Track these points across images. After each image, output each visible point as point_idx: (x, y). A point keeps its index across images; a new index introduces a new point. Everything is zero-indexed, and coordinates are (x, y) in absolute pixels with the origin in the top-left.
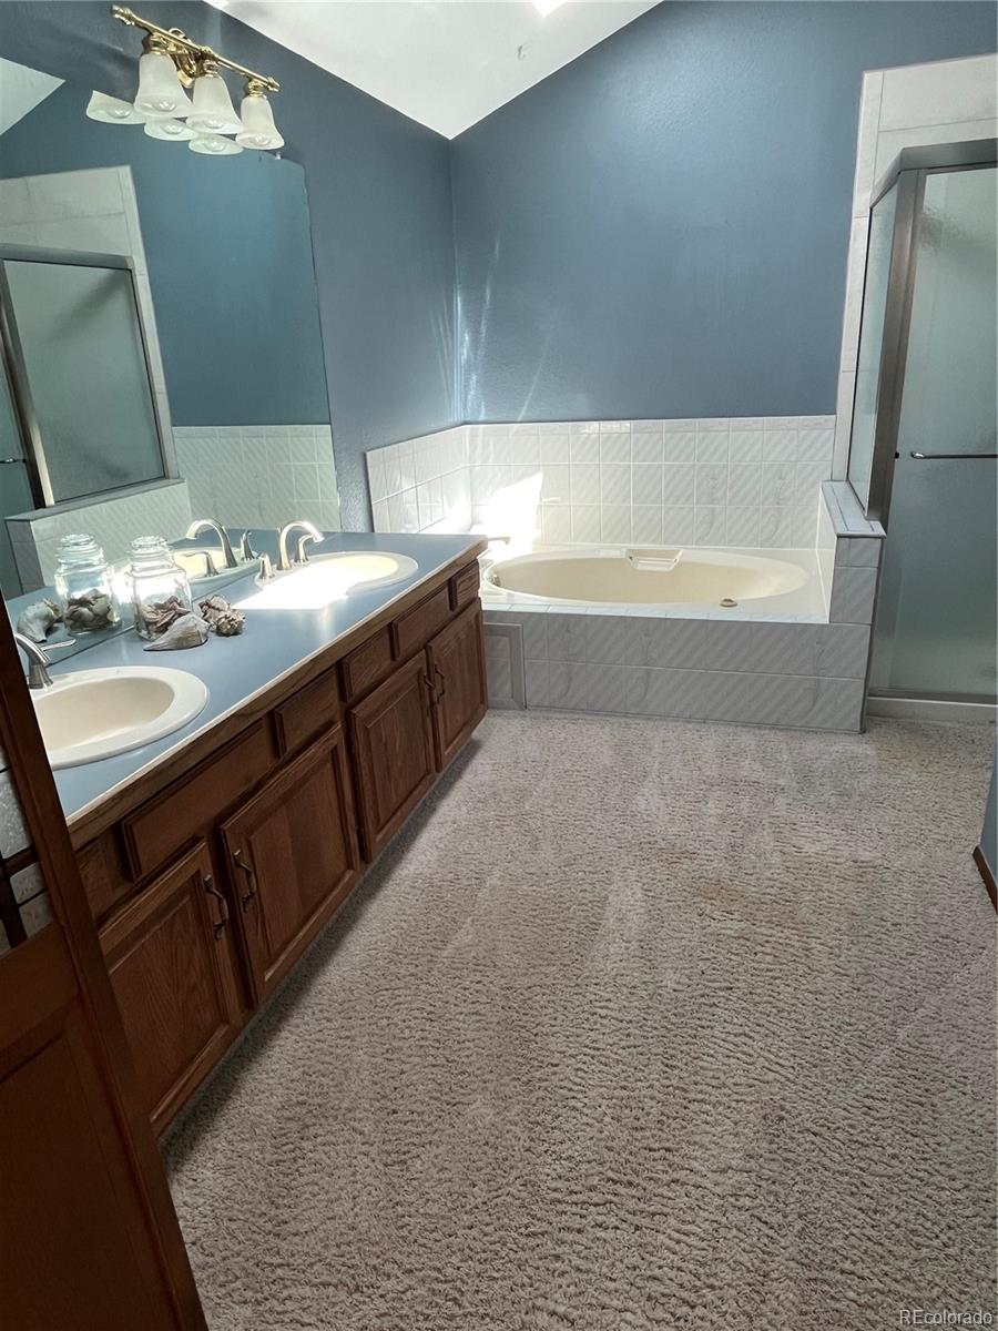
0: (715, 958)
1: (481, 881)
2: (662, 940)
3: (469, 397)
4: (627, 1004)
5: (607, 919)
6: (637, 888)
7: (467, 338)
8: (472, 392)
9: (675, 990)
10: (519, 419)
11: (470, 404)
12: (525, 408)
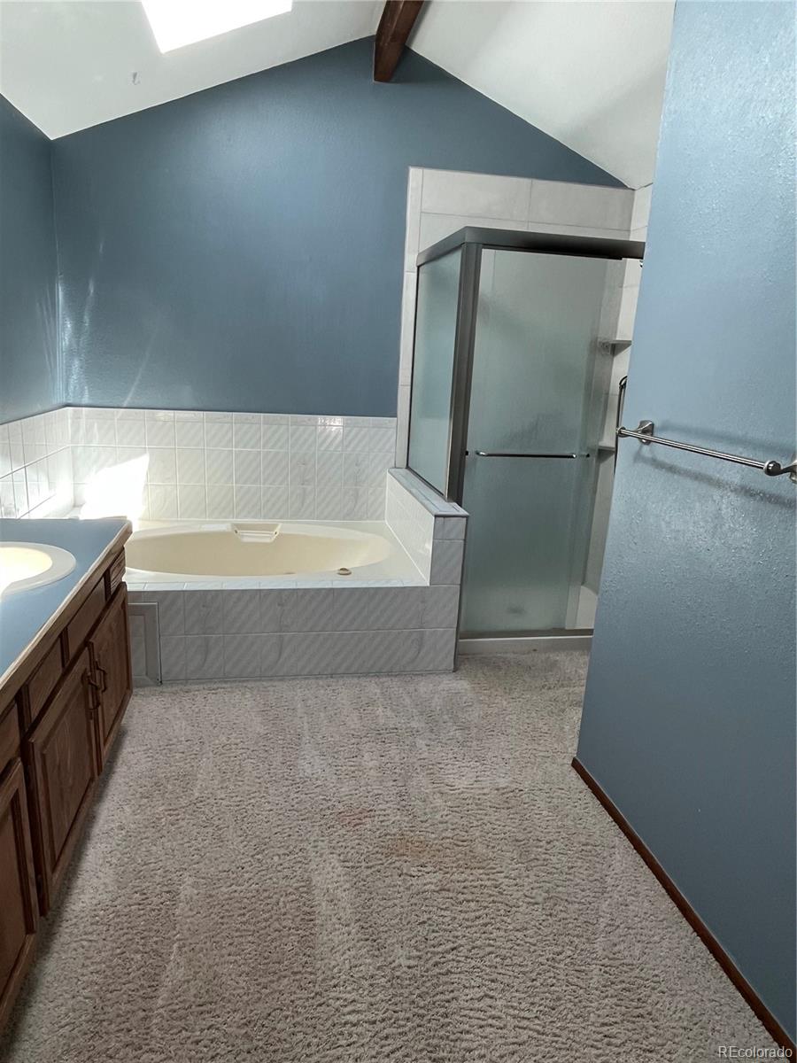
0: (429, 919)
1: (173, 893)
2: (378, 913)
3: (71, 381)
4: (373, 1000)
5: (320, 905)
6: (334, 860)
7: (69, 326)
8: (75, 377)
9: (409, 967)
10: (125, 405)
11: (71, 388)
12: (130, 395)
